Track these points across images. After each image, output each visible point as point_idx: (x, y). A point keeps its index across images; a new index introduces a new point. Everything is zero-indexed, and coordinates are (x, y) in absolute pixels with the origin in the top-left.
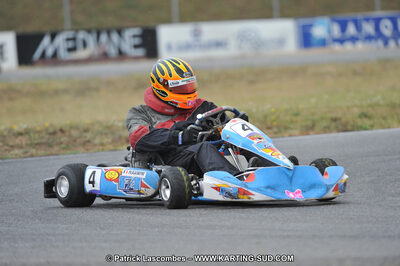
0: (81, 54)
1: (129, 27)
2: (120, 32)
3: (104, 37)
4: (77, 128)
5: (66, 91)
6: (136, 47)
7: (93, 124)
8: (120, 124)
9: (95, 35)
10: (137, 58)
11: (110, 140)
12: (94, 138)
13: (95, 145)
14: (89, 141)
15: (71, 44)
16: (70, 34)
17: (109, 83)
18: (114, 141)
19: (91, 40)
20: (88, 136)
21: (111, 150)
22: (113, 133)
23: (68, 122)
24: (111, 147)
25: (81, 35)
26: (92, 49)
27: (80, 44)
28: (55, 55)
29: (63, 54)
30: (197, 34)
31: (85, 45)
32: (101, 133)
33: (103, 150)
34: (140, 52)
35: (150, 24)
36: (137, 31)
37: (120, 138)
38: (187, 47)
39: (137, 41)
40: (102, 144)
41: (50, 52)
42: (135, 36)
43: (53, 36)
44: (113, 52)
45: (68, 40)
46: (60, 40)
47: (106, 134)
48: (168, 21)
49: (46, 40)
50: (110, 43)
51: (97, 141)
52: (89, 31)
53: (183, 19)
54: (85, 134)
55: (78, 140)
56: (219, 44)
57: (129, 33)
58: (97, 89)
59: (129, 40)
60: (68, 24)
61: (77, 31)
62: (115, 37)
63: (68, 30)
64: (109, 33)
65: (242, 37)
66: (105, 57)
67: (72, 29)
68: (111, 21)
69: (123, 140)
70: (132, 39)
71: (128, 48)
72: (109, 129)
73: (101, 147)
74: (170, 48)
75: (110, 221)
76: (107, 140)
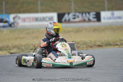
0: (77, 20)
1: (91, 12)
2: (89, 13)
3: (84, 15)
5: (72, 31)
6: (94, 18)
7: (80, 42)
8: (89, 42)
9: (81, 14)
10: (94, 21)
11: (85, 46)
12: (80, 46)
13: (81, 48)
14: (79, 47)
15: (74, 17)
17: (86, 29)
18: (87, 47)
20: (79, 45)
21: (86, 50)
22: (86, 44)
24: (85, 49)
25: (77, 14)
26: (80, 18)
27: (76, 16)
28: (69, 20)
29: (72, 20)
30: (113, 14)
31: (78, 17)
32: (83, 44)
33: (83, 49)
35: (98, 11)
36: (94, 13)
37: (89, 46)
38: (110, 18)
40: (83, 48)
41: (67, 19)
42: (94, 15)
43: (69, 14)
44: (87, 19)
45: (73, 15)
46: (71, 15)
47: (84, 45)
48: (104, 10)
49: (66, 15)
51: (81, 47)
52: (79, 13)
53: (109, 9)
54: (78, 45)
56: (119, 18)
58: (82, 31)
60: (73, 10)
62: (87, 15)
64: (86, 13)
66: (84, 21)
67: (74, 12)
68: (87, 10)
69: (90, 47)
70: (93, 15)
71: (91, 18)
72: (85, 43)
73: (82, 49)
74: (104, 18)
75: (85, 71)
76: (84, 46)
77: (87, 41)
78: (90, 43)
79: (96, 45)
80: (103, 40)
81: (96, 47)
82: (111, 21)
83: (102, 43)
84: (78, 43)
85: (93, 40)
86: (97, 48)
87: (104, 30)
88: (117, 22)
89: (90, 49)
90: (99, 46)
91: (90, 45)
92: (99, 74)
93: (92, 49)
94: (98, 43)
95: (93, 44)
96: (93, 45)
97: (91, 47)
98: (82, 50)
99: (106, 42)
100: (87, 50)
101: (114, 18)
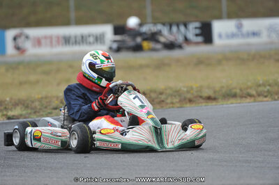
1: (191, 22)
2: (185, 25)
3: (174, 29)
4: (155, 91)
5: (147, 66)
6: (197, 35)
7: (166, 89)
8: (185, 89)
9: (169, 27)
10: (197, 43)
11: (178, 100)
12: (167, 99)
13: (167, 104)
14: (163, 101)
17: (178, 61)
18: (180, 101)
19: (165, 31)
20: (163, 97)
21: (178, 107)
22: (180, 96)
23: (149, 87)
24: (178, 105)
25: (159, 27)
30: (240, 27)
32: (172, 95)
33: (173, 107)
34: (200, 39)
35: (206, 19)
36: (197, 24)
37: (185, 99)
38: (233, 36)
39: (198, 31)
40: (172, 103)
42: (196, 28)
44: (181, 39)
47: (175, 96)
48: (219, 17)
50: (179, 33)
51: (169, 101)
52: (164, 24)
53: (230, 16)
54: (160, 96)
55: (156, 100)
56: (254, 34)
57: (192, 26)
58: (169, 65)
59: (192, 31)
60: (149, 20)
61: (155, 24)
62: (182, 28)
63: (150, 23)
64: (178, 26)
67: (152, 23)
68: (181, 18)
69: (187, 100)
70: (194, 30)
71: (191, 36)
72: (177, 93)
73: (171, 105)
74: (220, 36)
76: (176, 100)
77: (182, 89)
78: (188, 92)
79: (201, 97)
80: (217, 86)
81: (202, 101)
82: (235, 42)
83: (215, 92)
84: (161, 93)
85: (195, 85)
86: (204, 104)
87: (219, 62)
88: (249, 45)
89: (188, 105)
90: (209, 98)
91: (189, 96)
92: (209, 163)
93: (193, 105)
94: (206, 93)
95: (195, 94)
96: (196, 97)
97: (190, 101)
98: (169, 108)
99: (224, 90)
100: (181, 107)
101: (243, 36)
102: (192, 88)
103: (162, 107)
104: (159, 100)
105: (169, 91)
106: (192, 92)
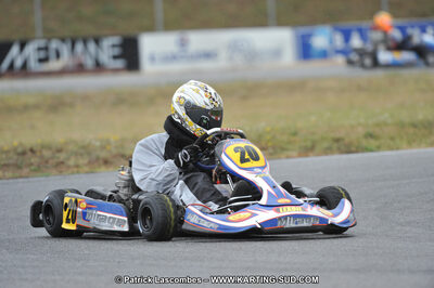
0: (54, 65)
1: (106, 36)
2: (97, 41)
3: (79, 47)
4: (49, 147)
5: (36, 107)
6: (115, 57)
7: (66, 143)
8: (98, 144)
9: (69, 45)
10: (116, 71)
11: (86, 161)
12: (68, 159)
13: (69, 167)
14: (62, 163)
15: (42, 54)
16: (42, 43)
17: (86, 98)
18: (90, 163)
19: (65, 50)
20: (62, 156)
21: (87, 173)
22: (89, 154)
23: (39, 141)
24: (86, 169)
25: (54, 44)
26: (66, 59)
27: (52, 54)
28: (25, 66)
29: (34, 65)
30: (183, 43)
31: (58, 55)
32: (76, 154)
33: (78, 172)
34: (120, 63)
35: (130, 32)
36: (116, 40)
37: (98, 159)
38: (173, 58)
39: (117, 51)
40: (77, 166)
41: (19, 63)
42: (114, 46)
43: (23, 46)
44: (89, 63)
45: (39, 49)
46: (30, 49)
47: (82, 155)
48: (151, 29)
49: (15, 50)
50: (87, 53)
51: (72, 162)
52: (63, 40)
53: (168, 26)
54: (58, 155)
55: (51, 162)
57: (107, 43)
58: (72, 105)
59: (107, 50)
60: (39, 33)
61: (49, 39)
62: (92, 46)
63: (39, 38)
64: (85, 42)
65: (234, 47)
66: (80, 69)
67: (44, 37)
68: (90, 30)
69: (101, 162)
70: (111, 49)
71: (105, 58)
72: (85, 150)
73: (75, 170)
74: (152, 59)
75: (86, 252)
76: (83, 161)
77: (93, 142)
78: (103, 148)
84: (59, 151)
85: (114, 137)
87: (151, 100)
89: (103, 169)
91: (103, 154)
92: (137, 262)
93: (111, 169)
95: (115, 151)
96: (115, 156)
97: (106, 162)
98: (73, 173)
102: (108, 142)
103: (61, 172)
104: (56, 160)
105: (71, 147)
106: (108, 148)
